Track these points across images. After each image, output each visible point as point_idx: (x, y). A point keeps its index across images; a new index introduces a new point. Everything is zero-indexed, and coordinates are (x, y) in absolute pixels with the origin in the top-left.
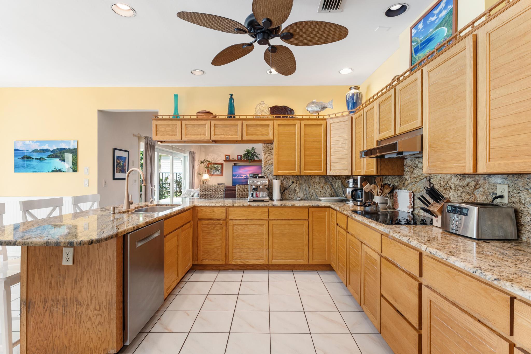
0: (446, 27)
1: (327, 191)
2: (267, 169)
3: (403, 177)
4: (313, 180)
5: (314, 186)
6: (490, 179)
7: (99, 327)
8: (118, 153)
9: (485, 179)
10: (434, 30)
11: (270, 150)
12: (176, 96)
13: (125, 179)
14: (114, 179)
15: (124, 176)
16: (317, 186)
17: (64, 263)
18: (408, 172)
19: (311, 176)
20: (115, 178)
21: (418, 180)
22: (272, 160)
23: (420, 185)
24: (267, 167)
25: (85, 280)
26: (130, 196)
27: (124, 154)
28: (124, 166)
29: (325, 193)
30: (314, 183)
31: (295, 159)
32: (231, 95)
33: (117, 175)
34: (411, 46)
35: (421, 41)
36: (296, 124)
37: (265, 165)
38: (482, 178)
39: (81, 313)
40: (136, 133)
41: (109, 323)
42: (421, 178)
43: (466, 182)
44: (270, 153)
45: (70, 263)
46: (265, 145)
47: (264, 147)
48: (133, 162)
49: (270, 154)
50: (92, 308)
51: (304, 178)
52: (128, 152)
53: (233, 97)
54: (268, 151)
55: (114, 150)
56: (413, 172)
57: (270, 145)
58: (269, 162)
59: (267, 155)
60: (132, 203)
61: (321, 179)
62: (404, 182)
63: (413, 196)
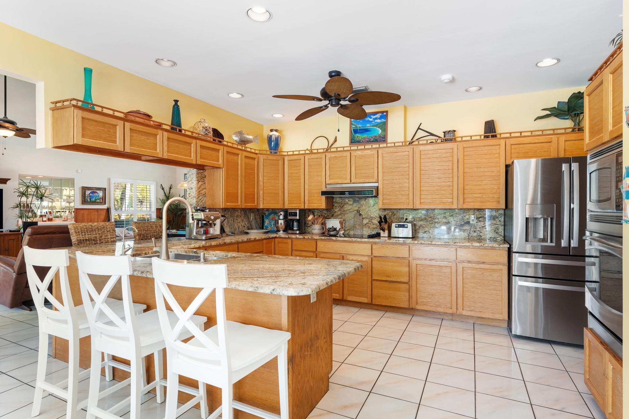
0: (381, 129)
1: (245, 224)
2: (201, 201)
3: (332, 210)
4: (236, 214)
5: (237, 220)
6: (400, 211)
9: (397, 211)
10: (371, 126)
11: (203, 177)
12: (88, 72)
16: (239, 220)
18: (337, 207)
19: (235, 209)
21: (348, 212)
22: (204, 190)
23: (350, 215)
24: (201, 197)
29: (244, 226)
30: (237, 216)
31: (238, 191)
32: (176, 101)
34: (351, 127)
35: (359, 127)
36: (239, 154)
37: (199, 196)
38: (396, 211)
39: (318, 347)
42: (351, 211)
43: (386, 213)
44: (203, 181)
46: (199, 171)
47: (198, 174)
49: (203, 183)
51: (230, 212)
53: (179, 103)
54: (201, 179)
56: (343, 207)
57: (203, 171)
58: (202, 192)
59: (200, 183)
61: (242, 212)
62: (333, 214)
63: (344, 222)
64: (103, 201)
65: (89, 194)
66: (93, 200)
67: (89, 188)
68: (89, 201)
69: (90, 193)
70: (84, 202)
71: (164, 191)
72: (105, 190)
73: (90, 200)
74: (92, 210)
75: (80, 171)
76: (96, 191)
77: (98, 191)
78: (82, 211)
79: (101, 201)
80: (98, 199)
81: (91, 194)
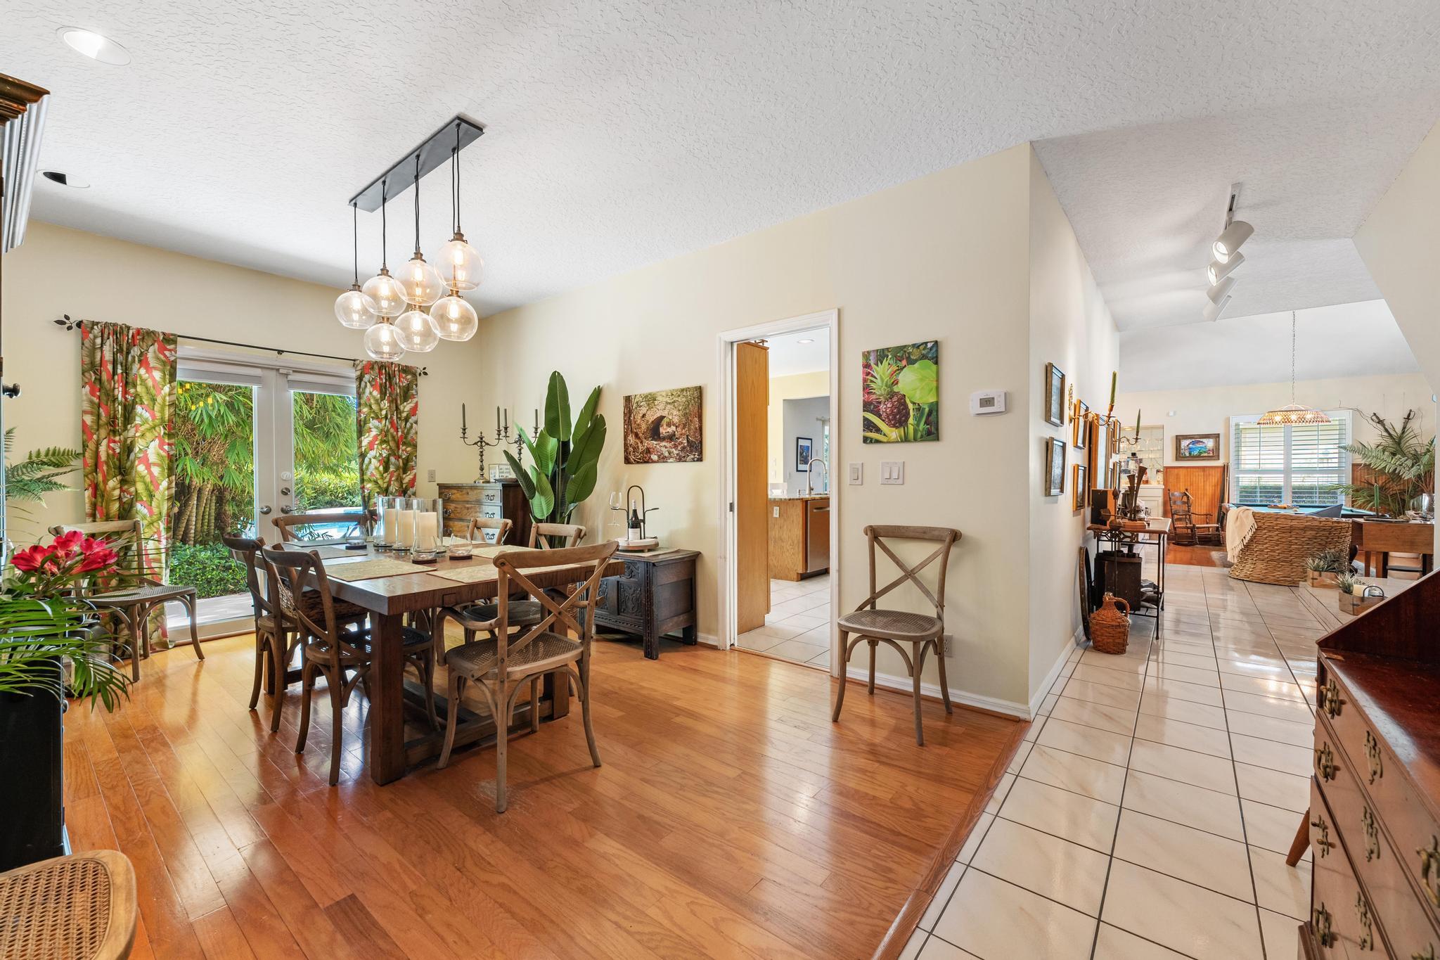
7: (793, 556)
8: (801, 442)
13: (806, 471)
14: (797, 471)
15: (807, 467)
17: (775, 516)
20: (799, 469)
25: (785, 527)
26: (811, 483)
27: (807, 443)
28: (807, 456)
33: (801, 467)
39: (783, 547)
40: (819, 417)
41: (798, 554)
45: (778, 516)
48: (817, 451)
50: (789, 543)
52: (811, 439)
55: (798, 438)
60: (813, 490)
64: (1215, 454)
65: (1188, 446)
66: (1196, 453)
67: (1186, 437)
68: (1187, 455)
69: (1189, 444)
70: (1179, 456)
71: (1384, 425)
72: (1219, 437)
73: (1190, 454)
74: (1194, 470)
75: (1171, 414)
76: (1201, 440)
77: (1204, 440)
78: (1176, 470)
79: (1211, 455)
80: (1205, 452)
81: (1190, 446)
